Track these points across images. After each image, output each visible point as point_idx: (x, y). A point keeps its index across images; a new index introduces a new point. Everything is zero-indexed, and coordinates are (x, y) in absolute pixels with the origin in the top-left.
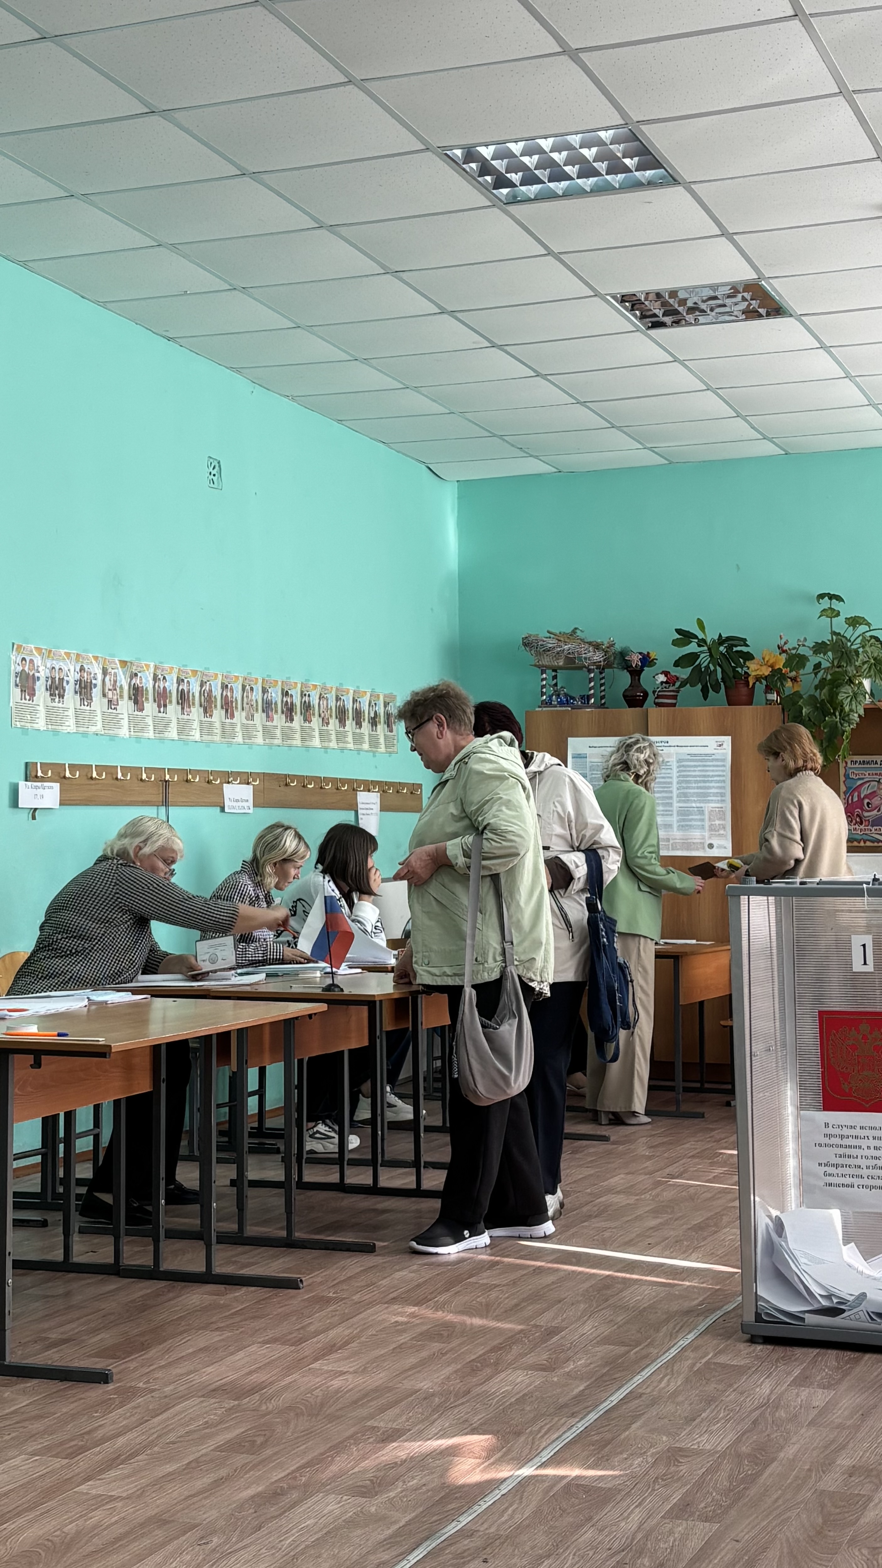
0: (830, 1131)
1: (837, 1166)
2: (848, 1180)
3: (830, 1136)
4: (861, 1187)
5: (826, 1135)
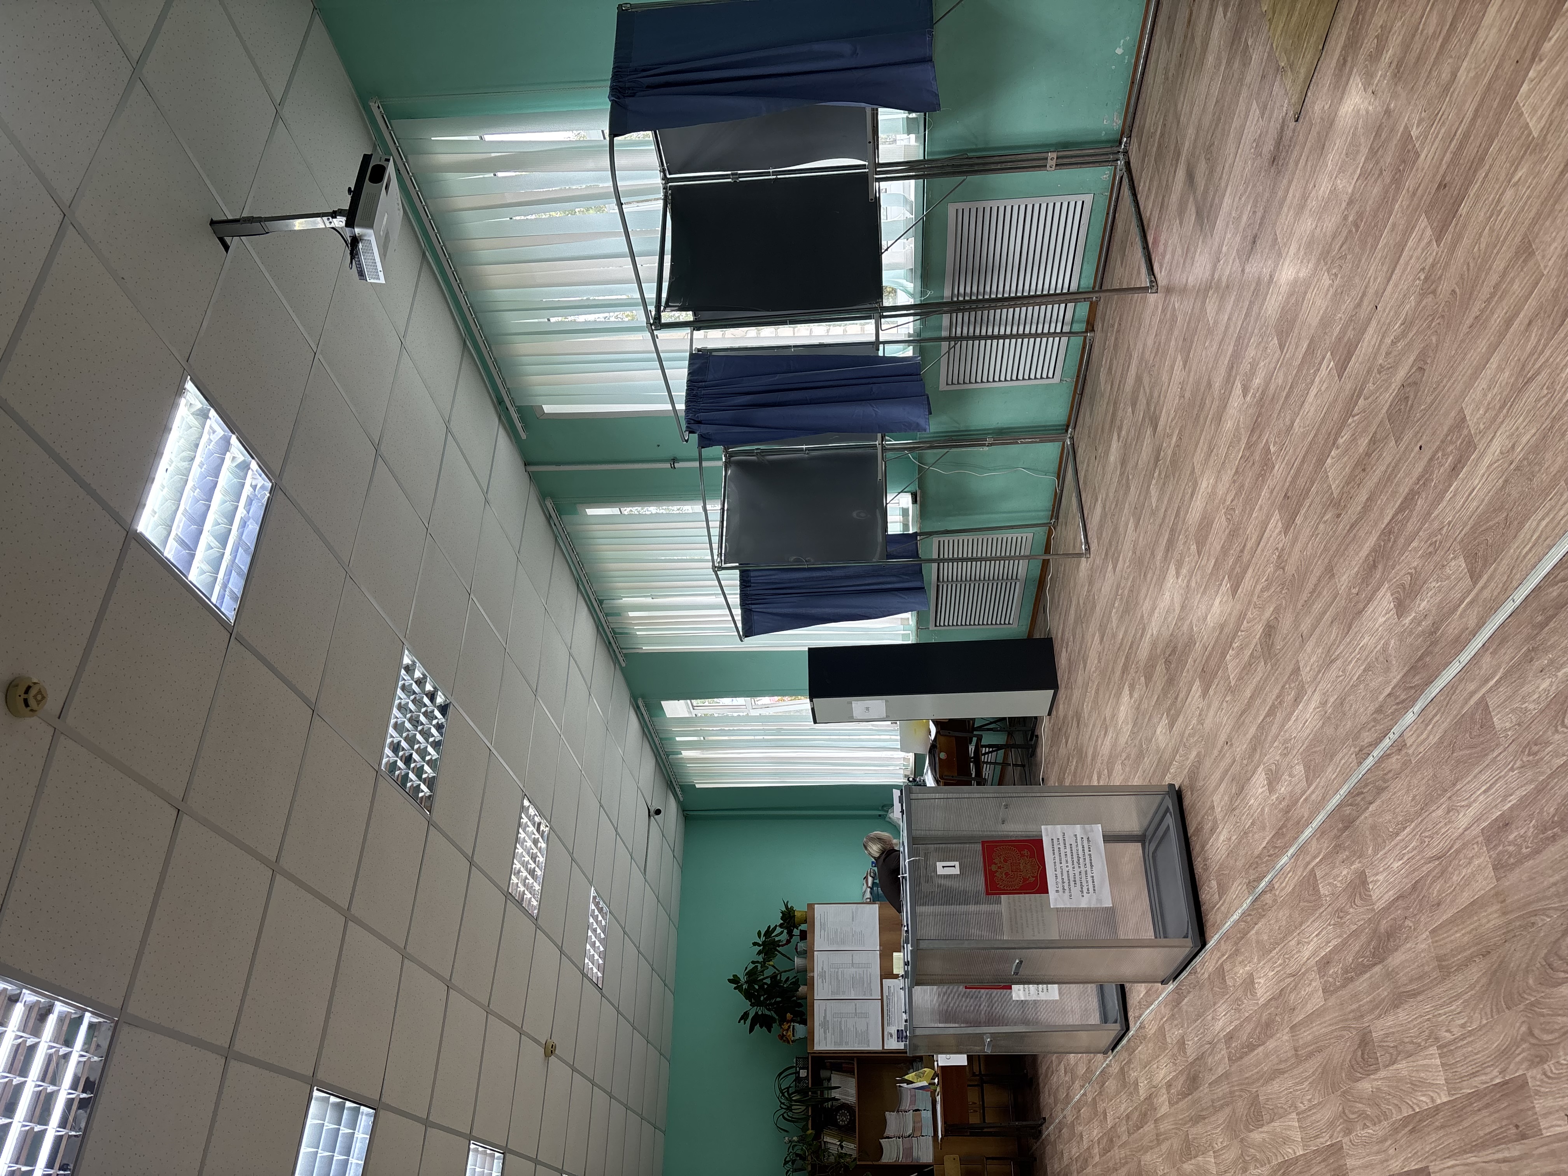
0: (1060, 889)
1: (1082, 886)
2: (1090, 879)
3: (1064, 889)
4: (1092, 872)
5: (1063, 893)
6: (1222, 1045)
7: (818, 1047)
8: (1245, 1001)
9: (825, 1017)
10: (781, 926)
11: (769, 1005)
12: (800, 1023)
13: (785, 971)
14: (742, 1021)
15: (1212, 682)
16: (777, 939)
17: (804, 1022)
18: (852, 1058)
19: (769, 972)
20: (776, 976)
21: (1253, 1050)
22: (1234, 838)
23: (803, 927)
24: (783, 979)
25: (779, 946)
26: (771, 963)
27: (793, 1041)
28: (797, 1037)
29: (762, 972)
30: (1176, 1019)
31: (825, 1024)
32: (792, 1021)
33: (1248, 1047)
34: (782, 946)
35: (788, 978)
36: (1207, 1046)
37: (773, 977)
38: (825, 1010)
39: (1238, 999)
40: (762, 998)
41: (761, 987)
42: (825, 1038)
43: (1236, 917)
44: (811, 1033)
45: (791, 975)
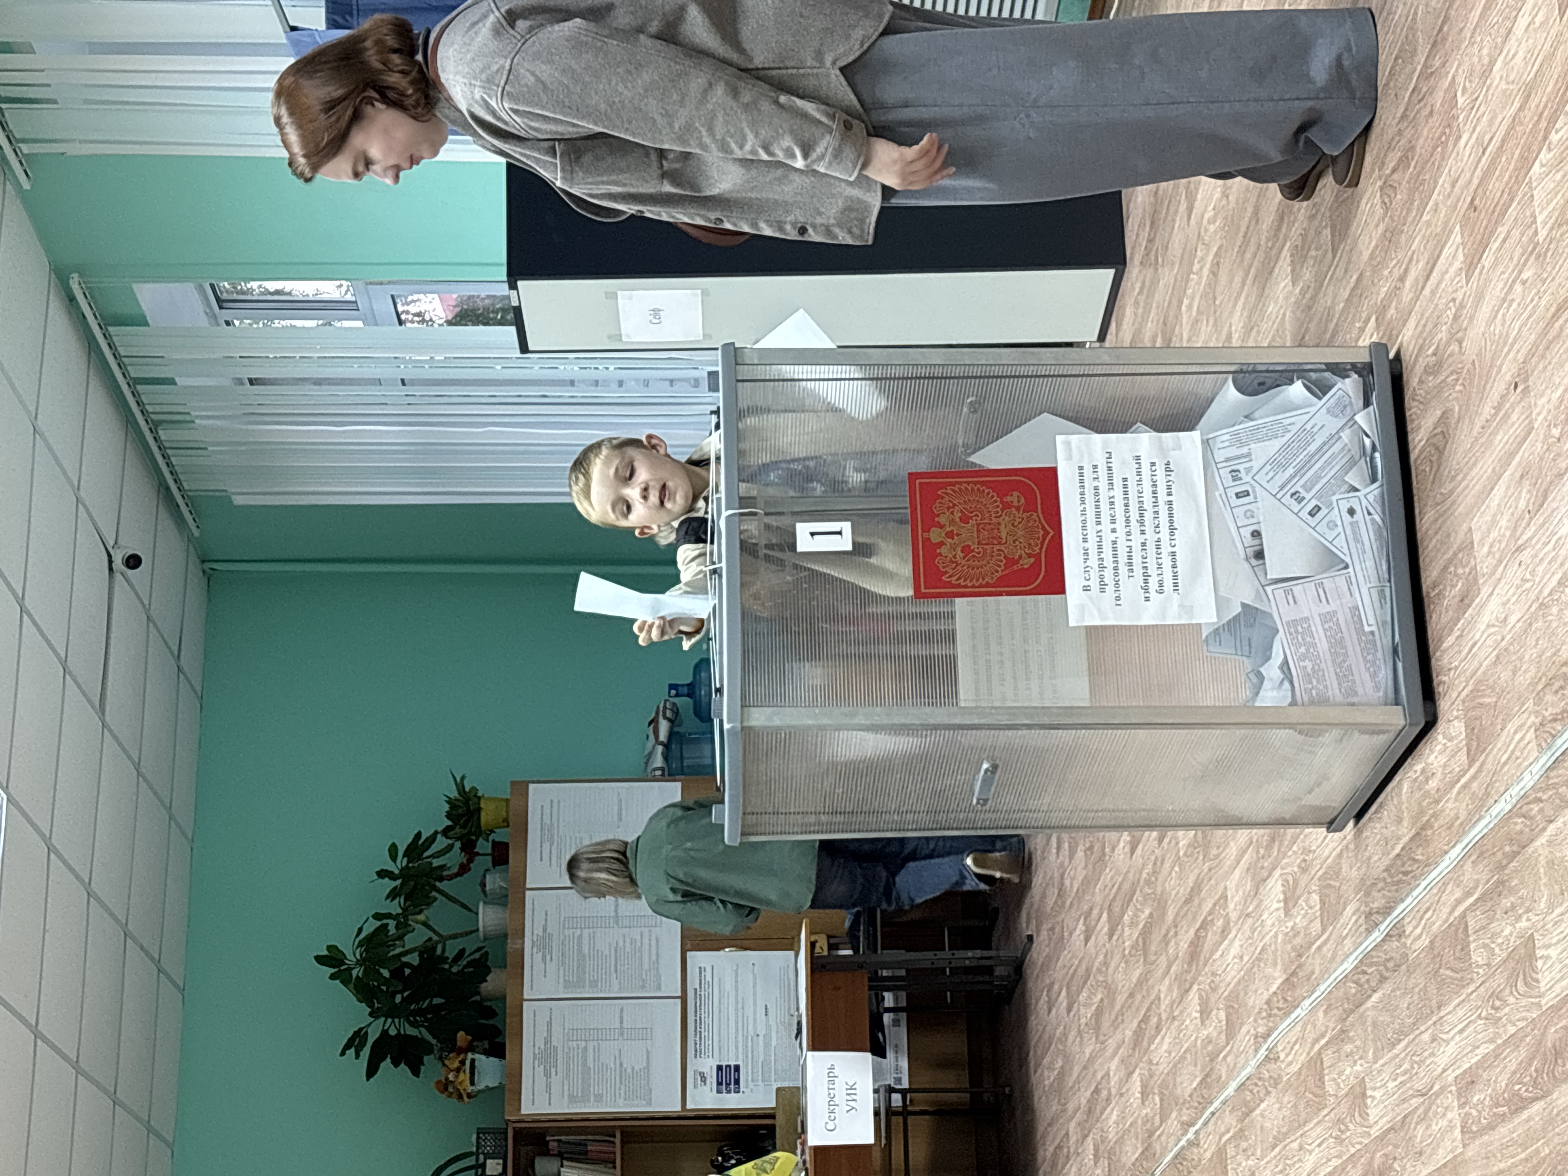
0: (1094, 583)
1: (1146, 576)
2: (1166, 562)
3: (1103, 585)
4: (1173, 543)
5: (1103, 591)
6: (1451, 1100)
7: (528, 1108)
8: (1512, 1000)
9: (548, 1040)
10: (446, 832)
11: (415, 1013)
12: (488, 1053)
13: (455, 937)
14: (351, 1052)
15: (1492, 233)
16: (436, 863)
17: (497, 1051)
18: (610, 1132)
19: (416, 938)
20: (434, 948)
21: (1519, 1110)
22: (1513, 619)
23: (500, 836)
24: (450, 954)
25: (441, 879)
26: (421, 917)
27: (469, 1096)
28: (481, 1086)
29: (401, 938)
30: (1351, 1040)
31: (548, 1057)
32: (471, 1048)
33: (1508, 1103)
34: (450, 878)
35: (462, 952)
36: (1415, 1102)
37: (427, 951)
38: (549, 1024)
39: (1495, 995)
40: (398, 999)
41: (397, 973)
42: (549, 1087)
43: (1503, 806)
44: (515, 1076)
45: (469, 945)
